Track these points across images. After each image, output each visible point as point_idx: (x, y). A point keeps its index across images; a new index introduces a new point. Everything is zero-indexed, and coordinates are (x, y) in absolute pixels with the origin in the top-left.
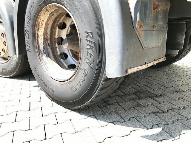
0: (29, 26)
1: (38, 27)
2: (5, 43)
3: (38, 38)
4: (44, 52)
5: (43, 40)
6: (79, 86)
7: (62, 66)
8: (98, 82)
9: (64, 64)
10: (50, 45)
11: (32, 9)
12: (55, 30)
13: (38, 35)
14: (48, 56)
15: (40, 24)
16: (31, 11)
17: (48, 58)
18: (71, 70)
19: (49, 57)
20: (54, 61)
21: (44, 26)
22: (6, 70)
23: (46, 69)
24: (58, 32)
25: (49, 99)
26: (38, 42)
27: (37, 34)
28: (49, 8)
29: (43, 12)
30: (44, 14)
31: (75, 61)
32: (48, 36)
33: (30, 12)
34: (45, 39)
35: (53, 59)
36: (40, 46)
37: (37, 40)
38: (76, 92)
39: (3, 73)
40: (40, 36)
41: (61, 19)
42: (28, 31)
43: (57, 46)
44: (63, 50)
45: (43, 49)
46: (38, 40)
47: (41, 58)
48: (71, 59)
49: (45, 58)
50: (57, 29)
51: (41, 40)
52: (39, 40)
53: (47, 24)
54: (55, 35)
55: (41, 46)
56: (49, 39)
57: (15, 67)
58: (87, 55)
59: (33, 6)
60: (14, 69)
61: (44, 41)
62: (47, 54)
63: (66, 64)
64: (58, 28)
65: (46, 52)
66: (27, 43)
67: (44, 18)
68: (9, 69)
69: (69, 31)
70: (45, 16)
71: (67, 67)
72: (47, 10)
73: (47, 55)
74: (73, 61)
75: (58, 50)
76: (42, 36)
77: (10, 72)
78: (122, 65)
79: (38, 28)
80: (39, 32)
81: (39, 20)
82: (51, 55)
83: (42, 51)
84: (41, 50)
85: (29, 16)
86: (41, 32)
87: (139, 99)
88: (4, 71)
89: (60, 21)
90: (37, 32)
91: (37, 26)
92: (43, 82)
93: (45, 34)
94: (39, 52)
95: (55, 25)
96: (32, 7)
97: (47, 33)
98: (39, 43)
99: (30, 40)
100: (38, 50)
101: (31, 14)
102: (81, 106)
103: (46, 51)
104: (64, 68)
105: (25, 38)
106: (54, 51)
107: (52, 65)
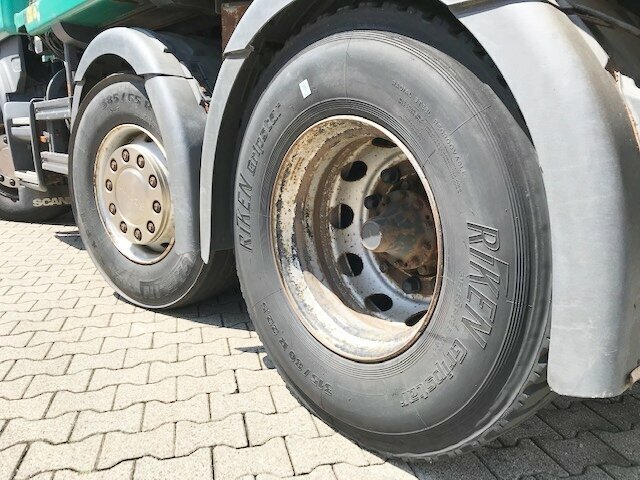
0: (254, 172)
1: (285, 176)
2: (156, 205)
3: (279, 210)
4: (295, 253)
5: (294, 215)
6: (427, 391)
7: (346, 299)
8: (504, 392)
9: (353, 291)
10: (312, 230)
11: (270, 123)
12: (329, 185)
13: (280, 202)
14: (306, 266)
15: (292, 169)
16: (267, 130)
17: (306, 272)
18: (378, 314)
19: (309, 270)
20: (322, 281)
21: (301, 173)
22: (152, 288)
23: (300, 308)
24: (340, 189)
25: (303, 405)
26: (278, 223)
27: (277, 198)
28: (328, 126)
29: (306, 135)
30: (310, 141)
31: (386, 284)
32: (311, 204)
33: (263, 131)
34: (301, 213)
35: (321, 275)
36: (283, 234)
37: (275, 217)
38: (414, 409)
39: (142, 294)
40: (285, 205)
41: (355, 153)
42: (248, 186)
43: (332, 232)
44: (349, 244)
45: (290, 244)
46: (278, 216)
47: (284, 272)
48: (373, 275)
49: (296, 273)
50: (338, 181)
51: (288, 217)
52: (283, 216)
53: (310, 168)
54: (328, 198)
55: (287, 234)
56: (311, 214)
57: (182, 280)
58: (469, 297)
59: (276, 116)
60: (180, 288)
61: (295, 219)
62: (302, 259)
63: (360, 292)
64: (339, 177)
65: (301, 254)
66: (242, 220)
67: (306, 150)
68: (162, 287)
69: (372, 187)
70: (310, 146)
71: (363, 303)
72: (321, 131)
73: (303, 262)
74: (379, 282)
75: (333, 245)
76: (291, 203)
77: (165, 296)
78: (615, 357)
79: (284, 181)
80: (285, 191)
81: (290, 158)
82: (314, 263)
83: (290, 250)
84: (285, 247)
85: (260, 144)
86: (289, 194)
87: (609, 431)
88: (146, 288)
89: (351, 157)
90: (278, 192)
91: (282, 175)
92: (288, 351)
93: (300, 199)
94: (281, 251)
95: (333, 170)
96: (272, 116)
97: (307, 194)
98: (282, 226)
99: (255, 215)
100: (276, 246)
101: (265, 138)
102: (427, 455)
103: (301, 251)
104: (353, 305)
105: (237, 205)
106: (322, 248)
107: (319, 297)
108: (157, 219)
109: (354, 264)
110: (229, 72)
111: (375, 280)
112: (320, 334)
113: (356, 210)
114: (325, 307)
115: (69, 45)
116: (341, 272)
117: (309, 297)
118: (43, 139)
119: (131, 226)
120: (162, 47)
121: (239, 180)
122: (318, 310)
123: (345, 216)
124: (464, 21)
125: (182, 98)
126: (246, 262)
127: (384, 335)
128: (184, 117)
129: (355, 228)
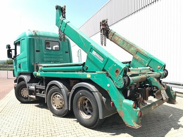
2: (61, 103)
7: (86, 114)
10: (82, 106)
14: (81, 110)
22: (60, 114)
34: (80, 105)
35: (83, 111)
39: (58, 115)
43: (84, 106)
49: (80, 111)
51: (79, 105)
54: (83, 102)
55: (79, 107)
63: (87, 112)
64: (84, 100)
67: (81, 98)
71: (88, 114)
78: (103, 116)
83: (79, 109)
86: (79, 103)
91: (78, 101)
93: (80, 103)
99: (76, 105)
103: (81, 108)
105: (73, 104)
106: (83, 108)
107: (83, 113)
108: (61, 105)
109: (86, 110)
110: (72, 91)
111: (89, 111)
112: (83, 117)
113: (86, 103)
114: (84, 114)
115: (45, 79)
116: (85, 111)
117: (82, 114)
118: (37, 91)
119: (57, 106)
120: (63, 84)
121: (74, 101)
122: (83, 115)
123: (85, 104)
124: (93, 93)
125: (66, 91)
126: (74, 110)
127: (89, 117)
128: (66, 93)
129: (86, 106)
